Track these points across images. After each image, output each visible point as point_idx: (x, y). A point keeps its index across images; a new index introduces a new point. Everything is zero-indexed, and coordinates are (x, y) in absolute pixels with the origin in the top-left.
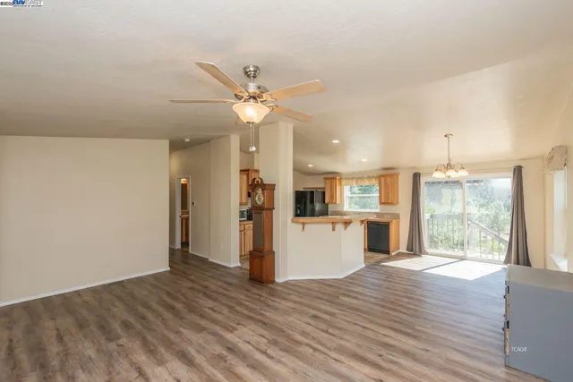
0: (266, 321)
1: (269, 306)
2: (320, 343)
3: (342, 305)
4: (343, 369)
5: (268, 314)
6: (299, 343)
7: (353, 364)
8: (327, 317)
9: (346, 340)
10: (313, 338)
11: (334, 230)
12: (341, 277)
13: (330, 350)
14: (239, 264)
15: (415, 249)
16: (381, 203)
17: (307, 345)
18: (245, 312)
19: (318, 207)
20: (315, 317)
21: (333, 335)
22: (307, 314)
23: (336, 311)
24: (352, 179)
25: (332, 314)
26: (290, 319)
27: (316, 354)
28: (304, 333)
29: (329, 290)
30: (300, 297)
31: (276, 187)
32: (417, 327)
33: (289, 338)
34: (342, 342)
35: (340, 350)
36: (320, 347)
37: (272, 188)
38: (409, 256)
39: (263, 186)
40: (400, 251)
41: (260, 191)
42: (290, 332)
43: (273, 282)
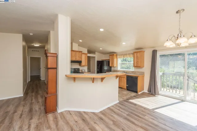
16: (134, 66)
19: (106, 68)
24: (122, 55)
40: (144, 91)
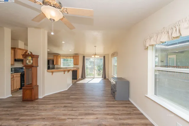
0: (44, 117)
1: (41, 110)
2: (73, 116)
3: (72, 99)
4: (85, 121)
5: (43, 114)
6: (65, 119)
7: (87, 117)
8: (69, 105)
9: (80, 110)
10: (69, 115)
11: (64, 73)
12: (67, 89)
13: (78, 116)
14: (11, 95)
15: (83, 77)
16: (74, 64)
17: (68, 118)
18: (28, 118)
20: (65, 107)
21: (76, 110)
22: (61, 107)
23: (71, 102)
24: (64, 56)
25: (71, 103)
26: (55, 111)
27: (74, 120)
28: (64, 115)
29: (65, 95)
30: (55, 101)
31: (39, 57)
32: (96, 98)
33: (59, 120)
34: (80, 112)
35: (80, 114)
36: (74, 117)
37: (37, 57)
38: (81, 79)
39: (32, 56)
40: (79, 78)
41: (30, 58)
42: (58, 117)
43: (38, 99)
